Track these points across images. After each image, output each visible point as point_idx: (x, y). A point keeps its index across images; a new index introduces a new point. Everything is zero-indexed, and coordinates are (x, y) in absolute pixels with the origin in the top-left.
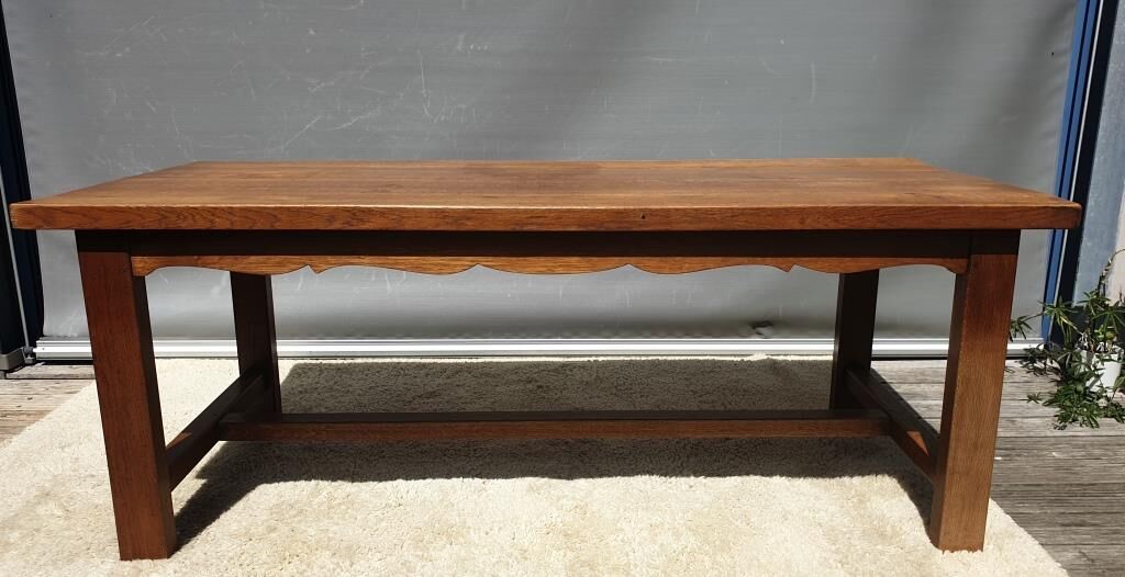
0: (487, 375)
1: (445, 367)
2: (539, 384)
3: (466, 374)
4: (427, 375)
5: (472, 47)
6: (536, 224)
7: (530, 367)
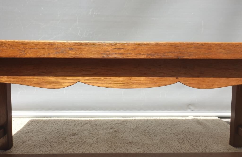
0: (96, 125)
1: (81, 122)
2: (115, 130)
3: (89, 125)
4: (75, 125)
5: (94, 13)
6: (118, 53)
7: (112, 122)
